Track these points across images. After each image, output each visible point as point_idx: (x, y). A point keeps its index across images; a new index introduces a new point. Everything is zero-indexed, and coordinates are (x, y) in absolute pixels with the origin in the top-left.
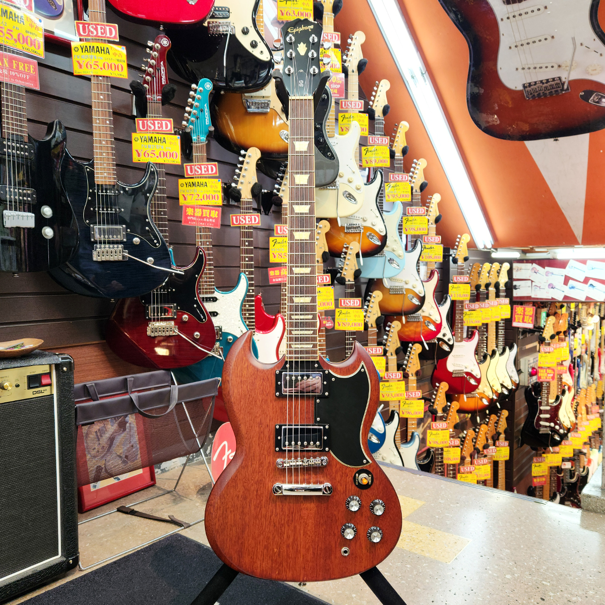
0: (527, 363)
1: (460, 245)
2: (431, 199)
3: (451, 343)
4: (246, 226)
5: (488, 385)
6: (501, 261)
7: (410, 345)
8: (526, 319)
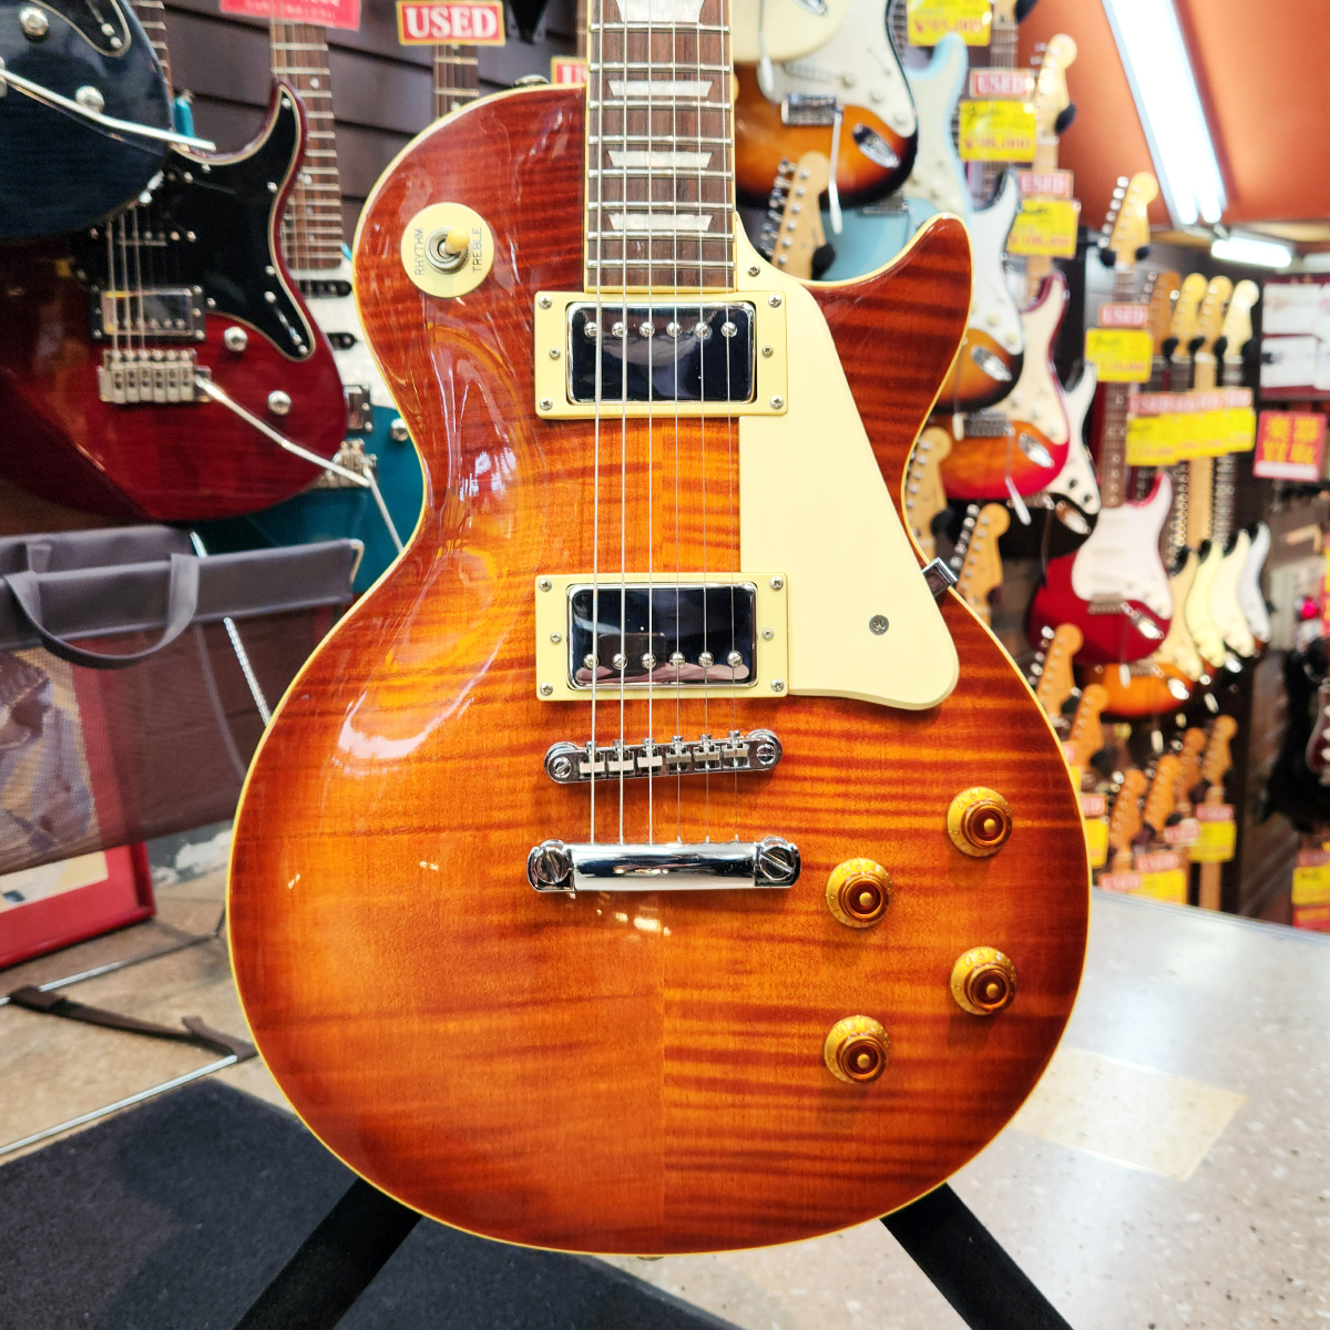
0: (1293, 581)
1: (1126, 211)
2: (1042, 54)
3: (1091, 508)
4: (455, 45)
5: (1187, 639)
6: (1236, 273)
7: (972, 509)
8: (1298, 451)
